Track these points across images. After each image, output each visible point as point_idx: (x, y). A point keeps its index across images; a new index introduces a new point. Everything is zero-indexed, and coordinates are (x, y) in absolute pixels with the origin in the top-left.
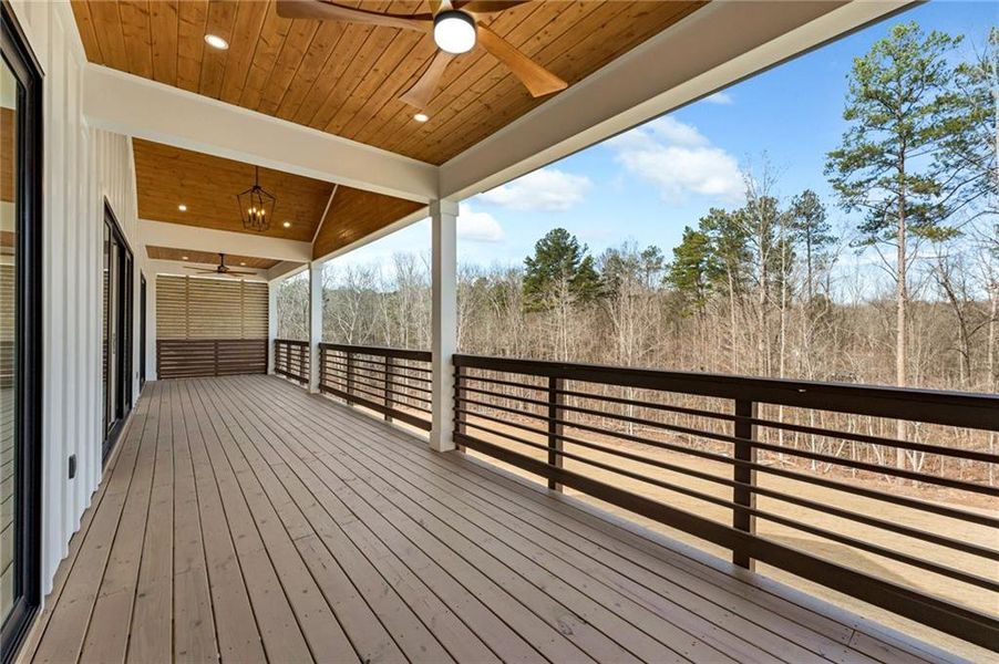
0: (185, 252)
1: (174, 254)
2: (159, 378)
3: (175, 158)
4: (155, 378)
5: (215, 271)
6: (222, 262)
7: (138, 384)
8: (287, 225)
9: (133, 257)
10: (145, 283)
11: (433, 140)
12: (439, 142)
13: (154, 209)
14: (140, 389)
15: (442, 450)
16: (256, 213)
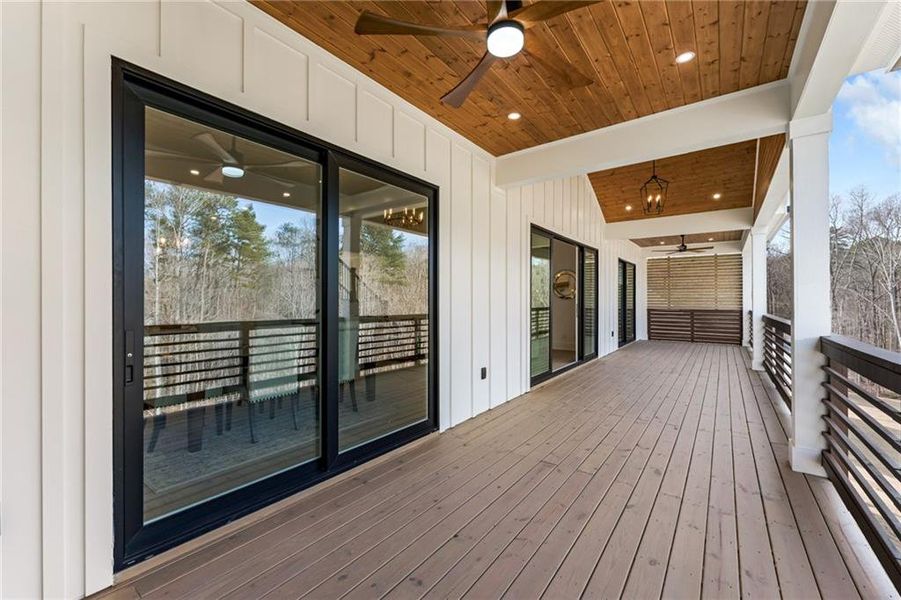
0: (661, 239)
1: (653, 242)
2: (649, 338)
3: (612, 174)
4: (646, 339)
5: (677, 251)
6: (682, 242)
7: (616, 339)
8: (717, 196)
9: (597, 251)
10: (634, 266)
11: (733, 63)
12: (742, 59)
13: (612, 214)
14: (620, 344)
15: (794, 469)
16: (654, 199)
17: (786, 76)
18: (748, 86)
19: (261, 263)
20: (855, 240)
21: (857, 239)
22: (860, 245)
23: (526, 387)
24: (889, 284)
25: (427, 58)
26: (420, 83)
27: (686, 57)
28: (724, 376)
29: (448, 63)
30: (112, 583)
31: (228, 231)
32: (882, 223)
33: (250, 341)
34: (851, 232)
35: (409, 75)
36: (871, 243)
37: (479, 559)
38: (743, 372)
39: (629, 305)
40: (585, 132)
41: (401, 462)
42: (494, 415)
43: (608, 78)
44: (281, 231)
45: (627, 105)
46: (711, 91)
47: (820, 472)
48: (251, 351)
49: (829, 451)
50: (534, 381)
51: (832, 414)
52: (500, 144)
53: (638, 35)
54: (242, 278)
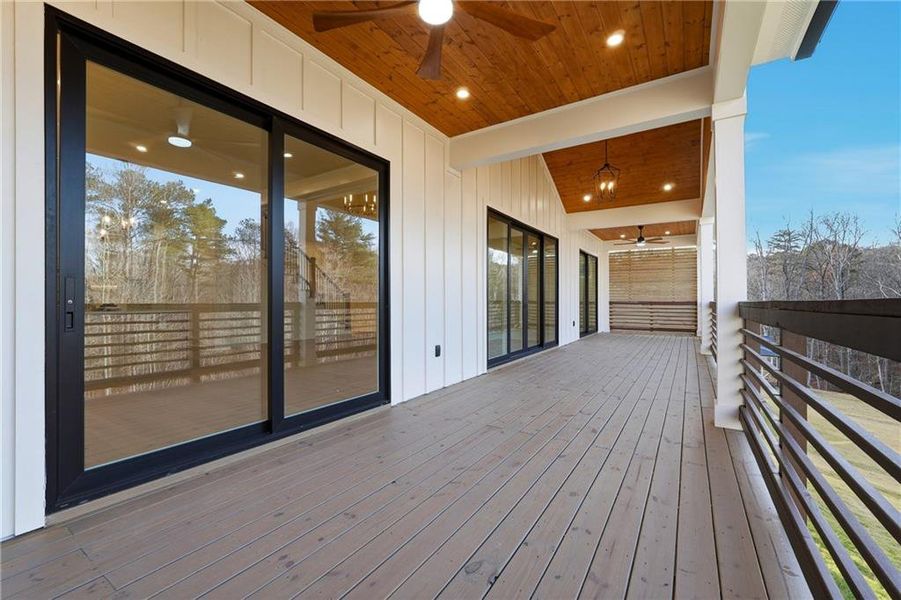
0: (620, 231)
1: (614, 235)
2: (611, 331)
4: (609, 331)
6: (640, 233)
7: (577, 330)
8: (668, 187)
9: (557, 240)
10: (596, 259)
11: (659, 48)
12: (667, 44)
13: (572, 206)
14: (582, 334)
15: (716, 425)
16: (606, 187)
17: (708, 64)
18: (676, 72)
19: (221, 261)
20: (806, 241)
21: (809, 241)
22: (811, 248)
23: (483, 368)
24: (836, 283)
25: (371, 30)
26: (367, 56)
27: (615, 40)
28: (674, 359)
29: (392, 37)
30: (43, 525)
31: (184, 226)
32: (830, 227)
33: (201, 324)
34: (803, 235)
35: (355, 47)
36: (821, 245)
37: (412, 498)
38: (692, 355)
39: (591, 298)
40: (533, 113)
41: (349, 429)
42: (448, 391)
43: (547, 58)
44: (242, 227)
45: (567, 87)
46: (644, 76)
47: (738, 426)
48: (201, 334)
49: (745, 406)
50: (491, 363)
51: (747, 373)
52: (452, 122)
53: (568, 16)
54: (200, 276)
